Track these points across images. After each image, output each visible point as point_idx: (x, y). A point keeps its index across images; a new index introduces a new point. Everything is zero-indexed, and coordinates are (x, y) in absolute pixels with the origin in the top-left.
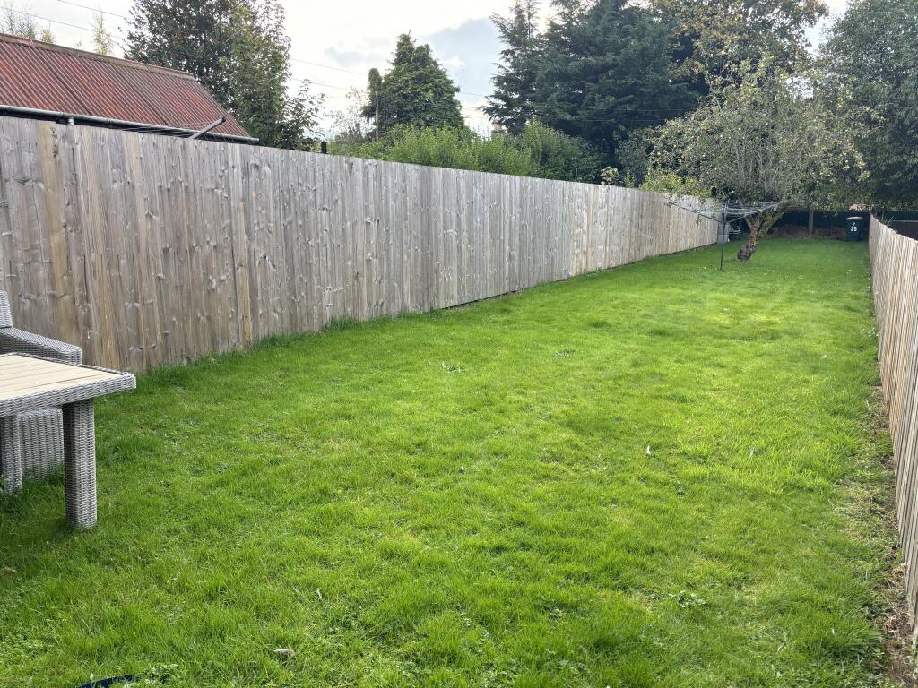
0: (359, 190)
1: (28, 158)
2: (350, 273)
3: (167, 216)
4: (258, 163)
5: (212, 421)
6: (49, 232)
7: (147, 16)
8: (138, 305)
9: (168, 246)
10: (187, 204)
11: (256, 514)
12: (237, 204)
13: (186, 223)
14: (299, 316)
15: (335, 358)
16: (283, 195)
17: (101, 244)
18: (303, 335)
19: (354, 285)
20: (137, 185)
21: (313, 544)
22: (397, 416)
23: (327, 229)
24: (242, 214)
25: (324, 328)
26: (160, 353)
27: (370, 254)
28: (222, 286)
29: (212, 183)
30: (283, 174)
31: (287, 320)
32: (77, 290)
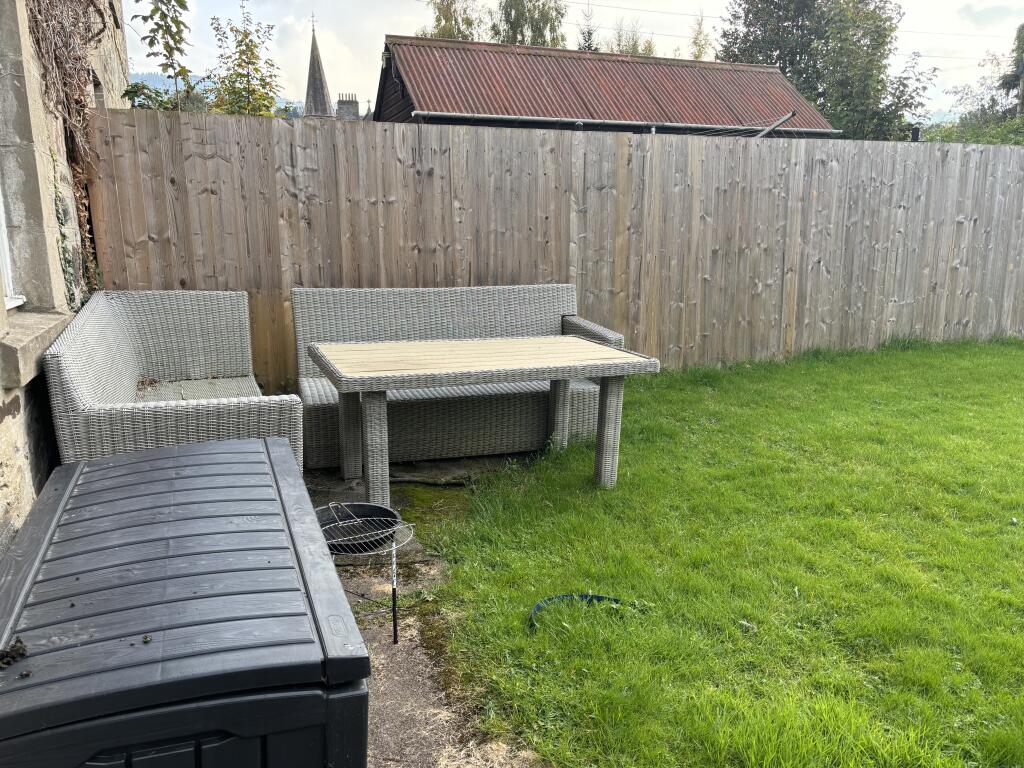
0: (953, 183)
1: (606, 166)
2: (925, 284)
3: (720, 217)
4: (825, 158)
5: (733, 422)
6: (616, 234)
7: (744, 9)
8: (682, 305)
9: (717, 248)
10: (742, 205)
11: (754, 511)
12: (795, 204)
13: (739, 224)
14: (851, 330)
15: (886, 379)
16: (851, 193)
17: (656, 247)
18: (853, 350)
19: (929, 296)
20: (696, 187)
21: (804, 550)
22: (945, 450)
23: (902, 230)
24: (800, 216)
25: (881, 346)
26: (697, 353)
27: (958, 261)
28: (768, 290)
29: (770, 183)
30: (853, 169)
31: (836, 332)
32: (631, 287)
